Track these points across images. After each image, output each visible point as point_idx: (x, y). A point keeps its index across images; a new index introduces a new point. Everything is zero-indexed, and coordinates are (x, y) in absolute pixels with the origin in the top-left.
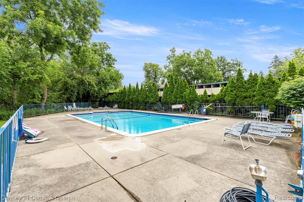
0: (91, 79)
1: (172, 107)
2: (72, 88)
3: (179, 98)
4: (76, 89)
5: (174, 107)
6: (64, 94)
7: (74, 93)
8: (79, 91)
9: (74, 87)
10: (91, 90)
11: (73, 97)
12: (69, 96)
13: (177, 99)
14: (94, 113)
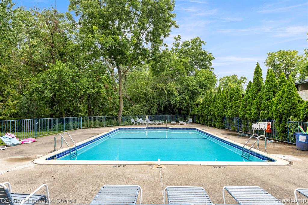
0: (173, 87)
1: (253, 127)
2: (152, 99)
3: (264, 110)
4: (155, 100)
5: (256, 126)
6: (145, 106)
7: (154, 104)
8: (159, 102)
9: (153, 98)
10: (172, 101)
11: (153, 110)
12: (149, 108)
13: (260, 111)
14: (147, 128)
